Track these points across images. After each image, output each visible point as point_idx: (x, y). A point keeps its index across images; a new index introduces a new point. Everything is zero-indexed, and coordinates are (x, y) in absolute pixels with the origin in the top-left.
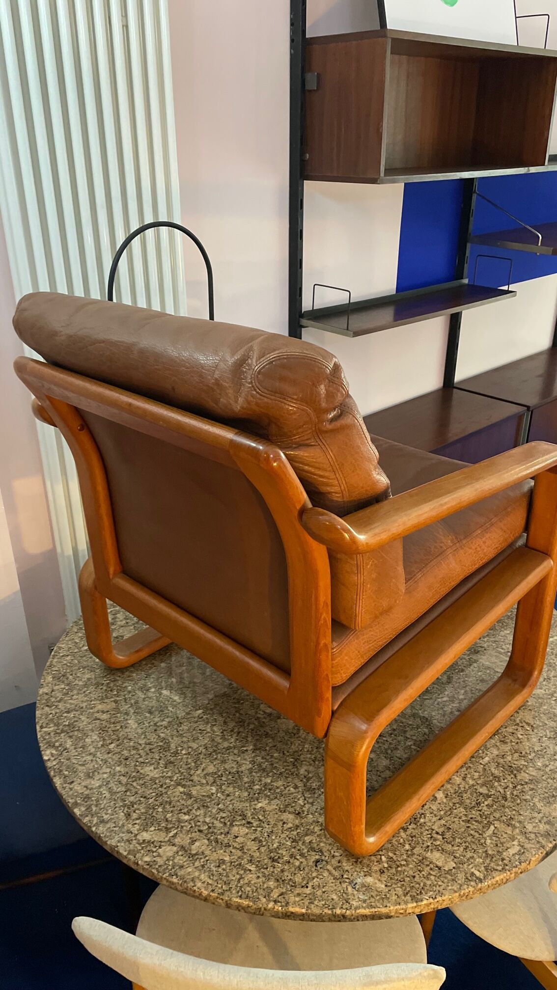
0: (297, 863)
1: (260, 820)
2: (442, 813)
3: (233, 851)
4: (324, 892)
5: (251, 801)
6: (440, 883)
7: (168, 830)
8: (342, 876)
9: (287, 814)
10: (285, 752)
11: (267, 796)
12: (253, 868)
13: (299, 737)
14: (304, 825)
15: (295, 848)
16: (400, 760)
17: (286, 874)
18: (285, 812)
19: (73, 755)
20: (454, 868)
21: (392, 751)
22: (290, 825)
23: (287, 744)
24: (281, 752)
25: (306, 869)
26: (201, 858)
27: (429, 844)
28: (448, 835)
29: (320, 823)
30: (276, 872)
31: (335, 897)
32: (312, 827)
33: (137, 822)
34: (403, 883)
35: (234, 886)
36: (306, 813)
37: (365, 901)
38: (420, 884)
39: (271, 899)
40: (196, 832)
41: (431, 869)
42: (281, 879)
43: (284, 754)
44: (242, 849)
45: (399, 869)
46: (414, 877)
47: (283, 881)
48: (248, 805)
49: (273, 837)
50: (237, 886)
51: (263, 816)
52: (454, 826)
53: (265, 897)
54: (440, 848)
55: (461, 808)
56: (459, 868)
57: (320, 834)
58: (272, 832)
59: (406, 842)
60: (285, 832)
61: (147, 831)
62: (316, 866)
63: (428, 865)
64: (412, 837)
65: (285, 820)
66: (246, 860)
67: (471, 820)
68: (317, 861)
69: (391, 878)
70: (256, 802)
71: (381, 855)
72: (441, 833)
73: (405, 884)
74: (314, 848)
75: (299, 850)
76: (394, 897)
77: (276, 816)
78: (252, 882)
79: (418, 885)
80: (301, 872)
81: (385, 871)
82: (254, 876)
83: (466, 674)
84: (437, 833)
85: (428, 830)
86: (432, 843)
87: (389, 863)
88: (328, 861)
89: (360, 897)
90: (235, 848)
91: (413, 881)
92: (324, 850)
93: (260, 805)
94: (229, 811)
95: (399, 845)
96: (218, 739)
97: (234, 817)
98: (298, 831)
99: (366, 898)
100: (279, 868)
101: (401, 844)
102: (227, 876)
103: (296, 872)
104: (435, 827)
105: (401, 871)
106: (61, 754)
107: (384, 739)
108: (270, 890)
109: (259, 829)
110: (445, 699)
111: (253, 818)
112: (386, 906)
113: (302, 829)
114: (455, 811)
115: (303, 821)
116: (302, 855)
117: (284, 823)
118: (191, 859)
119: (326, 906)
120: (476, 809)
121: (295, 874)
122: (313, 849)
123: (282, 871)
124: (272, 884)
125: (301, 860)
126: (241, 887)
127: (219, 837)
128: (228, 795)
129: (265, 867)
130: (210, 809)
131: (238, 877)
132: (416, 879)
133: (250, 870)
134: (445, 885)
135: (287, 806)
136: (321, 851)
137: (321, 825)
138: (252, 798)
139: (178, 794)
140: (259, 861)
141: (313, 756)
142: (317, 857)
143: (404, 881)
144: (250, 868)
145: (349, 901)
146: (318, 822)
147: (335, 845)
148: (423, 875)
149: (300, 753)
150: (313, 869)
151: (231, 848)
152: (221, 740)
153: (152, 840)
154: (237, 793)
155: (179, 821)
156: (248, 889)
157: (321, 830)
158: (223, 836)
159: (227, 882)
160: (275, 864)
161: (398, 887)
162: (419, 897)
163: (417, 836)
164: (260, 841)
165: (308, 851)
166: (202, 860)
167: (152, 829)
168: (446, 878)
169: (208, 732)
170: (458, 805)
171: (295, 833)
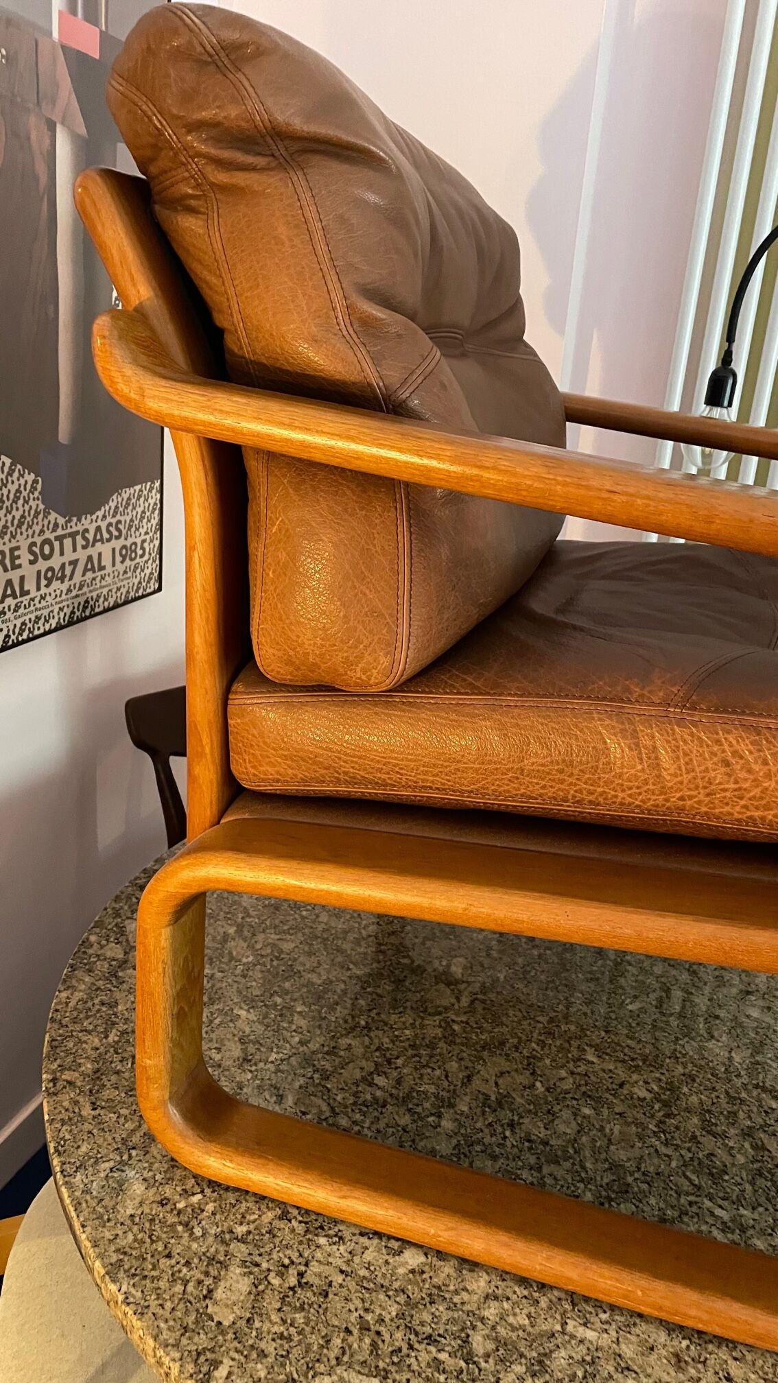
1: (211, 1022)
2: (363, 1272)
4: (90, 1132)
5: (245, 1001)
6: (168, 1305)
8: (134, 1148)
9: (240, 1047)
10: (375, 1011)
11: (266, 1015)
12: (111, 1038)
13: (423, 1018)
14: (227, 1073)
17: (114, 1078)
18: (242, 1043)
20: (219, 1323)
21: (482, 1152)
23: (395, 1008)
24: (373, 1006)
25: (133, 1099)
26: (111, 984)
27: (265, 1265)
28: (305, 1295)
29: (239, 1091)
30: (113, 1065)
31: (84, 1149)
34: (148, 1240)
35: (71, 1028)
36: (254, 1068)
37: (87, 1191)
38: (154, 1268)
39: (58, 1074)
41: (200, 1282)
42: (102, 1074)
43: (370, 1010)
45: (180, 1228)
46: (169, 1256)
47: (98, 1078)
48: (235, 1001)
50: (72, 1031)
51: (221, 1023)
52: (336, 1303)
53: (60, 1066)
54: (261, 1288)
55: (396, 1306)
56: (223, 1333)
59: (252, 1227)
63: (207, 1274)
64: (269, 1232)
65: (224, 1049)
66: (126, 1027)
67: (372, 1334)
69: (152, 1220)
71: (202, 1192)
72: (304, 1280)
73: (147, 1245)
76: (108, 1235)
77: (229, 1036)
78: (84, 1045)
79: (150, 1267)
80: (123, 1095)
81: (168, 1208)
82: (97, 1043)
84: (301, 1275)
85: (301, 1255)
86: (269, 1270)
87: (189, 1210)
89: (95, 1184)
91: (157, 1257)
93: (243, 1013)
94: (213, 986)
95: (239, 1217)
96: (351, 937)
97: (204, 994)
99: (94, 1193)
100: (123, 1066)
101: (243, 1217)
102: (87, 1017)
103: (120, 1088)
104: (315, 1267)
105: (176, 1231)
107: (508, 1133)
108: (75, 1067)
111: (212, 1013)
112: (83, 1226)
114: (382, 1297)
115: (233, 1070)
117: (216, 1049)
118: (106, 975)
119: (62, 1142)
120: (412, 1337)
121: (117, 1088)
123: (118, 1073)
124: (89, 1067)
126: (71, 1036)
128: (244, 976)
129: (119, 1051)
131: (91, 1027)
132: (163, 1261)
133: (106, 1037)
134: (168, 1315)
135: (256, 1043)
138: (253, 1001)
139: (220, 930)
140: (128, 1041)
141: (390, 1046)
143: (153, 1242)
144: (111, 1035)
145: (82, 1171)
148: (180, 1271)
149: (386, 1028)
152: (352, 939)
154: (254, 984)
156: (71, 1045)
159: (76, 1020)
161: (135, 1235)
162: (121, 1274)
163: (277, 1241)
168: (187, 1312)
170: (401, 1298)
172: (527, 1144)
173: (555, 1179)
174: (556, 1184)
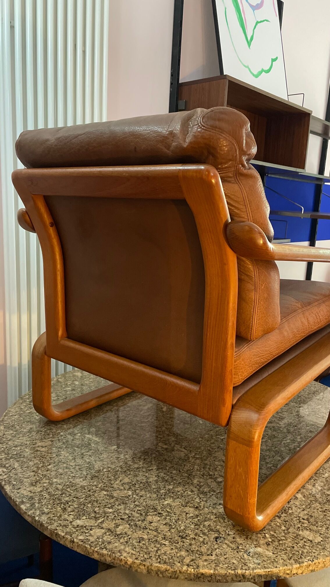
0: (201, 539)
1: (168, 512)
2: (304, 506)
3: (150, 532)
4: (226, 559)
5: (159, 500)
6: (314, 551)
7: (96, 518)
8: (238, 547)
9: (188, 507)
10: (181, 470)
11: (171, 497)
12: (167, 543)
13: (189, 462)
14: (202, 514)
15: (197, 529)
17: (193, 546)
18: (186, 506)
19: (20, 472)
20: (322, 541)
22: (191, 515)
23: (181, 466)
24: (178, 470)
25: (209, 543)
26: (125, 537)
27: (299, 526)
28: (312, 520)
30: (185, 545)
31: (235, 562)
32: (209, 516)
33: (72, 513)
34: (286, 551)
35: (153, 555)
36: (202, 507)
37: (259, 564)
38: (299, 552)
39: (185, 564)
40: (119, 520)
41: (305, 542)
42: (190, 550)
43: (180, 471)
44: (156, 530)
45: (281, 542)
46: (293, 547)
47: (192, 551)
48: (157, 502)
49: (180, 523)
50: (156, 555)
51: (170, 509)
52: (316, 515)
53: (179, 562)
54: (308, 529)
55: (317, 504)
56: (325, 541)
57: (216, 521)
58: (178, 519)
59: (282, 525)
60: (189, 519)
61: (80, 519)
62: (216, 541)
63: (301, 540)
64: (285, 522)
65: (187, 512)
66: (160, 537)
67: (326, 511)
68: (216, 538)
69: (276, 548)
70: (163, 501)
71: (265, 533)
72: (306, 519)
73: (287, 552)
74: (212, 529)
75: (201, 531)
76: (281, 561)
77: (180, 509)
78: (168, 552)
79: (297, 553)
80: (206, 545)
81: (270, 543)
82: (168, 548)
84: (303, 519)
85: (296, 517)
86: (301, 525)
87: (272, 538)
88: (225, 537)
89: (254, 561)
90: (150, 529)
91: (293, 550)
92: (220, 530)
93: (166, 502)
94: (143, 506)
95: (277, 527)
96: (130, 463)
97: (148, 510)
98: (198, 518)
99: (260, 562)
100: (187, 542)
101: (278, 526)
102: (147, 548)
103: (201, 545)
104: (301, 515)
105: (282, 544)
106: (10, 471)
108: (182, 558)
109: (168, 517)
110: (288, 441)
111: (163, 510)
112: (276, 567)
113: (201, 517)
114: (313, 505)
115: (201, 512)
116: (204, 534)
117: (187, 514)
118: (117, 537)
119: (230, 568)
120: (327, 504)
121: (201, 547)
122: (212, 530)
123: (190, 545)
124: (183, 553)
125: (204, 537)
126: (159, 556)
127: (137, 523)
128: (141, 496)
129: (176, 542)
130: (128, 505)
131: (156, 549)
132: (295, 549)
133: (165, 545)
134: (318, 552)
135: (187, 503)
136: (218, 531)
137: (216, 514)
138: (160, 498)
139: (102, 495)
140: (171, 539)
141: (202, 472)
142: (216, 535)
143: (286, 550)
144: (164, 543)
145: (247, 564)
146: (213, 513)
147: (229, 527)
148: (300, 546)
149: (192, 471)
150: (214, 543)
151: (148, 529)
152: (133, 463)
153: (85, 525)
154: (148, 495)
155: (105, 513)
156: (165, 557)
157: (216, 518)
158: (141, 522)
159: (147, 552)
160: (184, 540)
161: (283, 554)
162: (300, 560)
163: (289, 521)
164: (170, 525)
165: (208, 531)
166: (126, 538)
167: (84, 518)
168: (318, 547)
169: (122, 459)
170: (314, 502)
171: (196, 520)
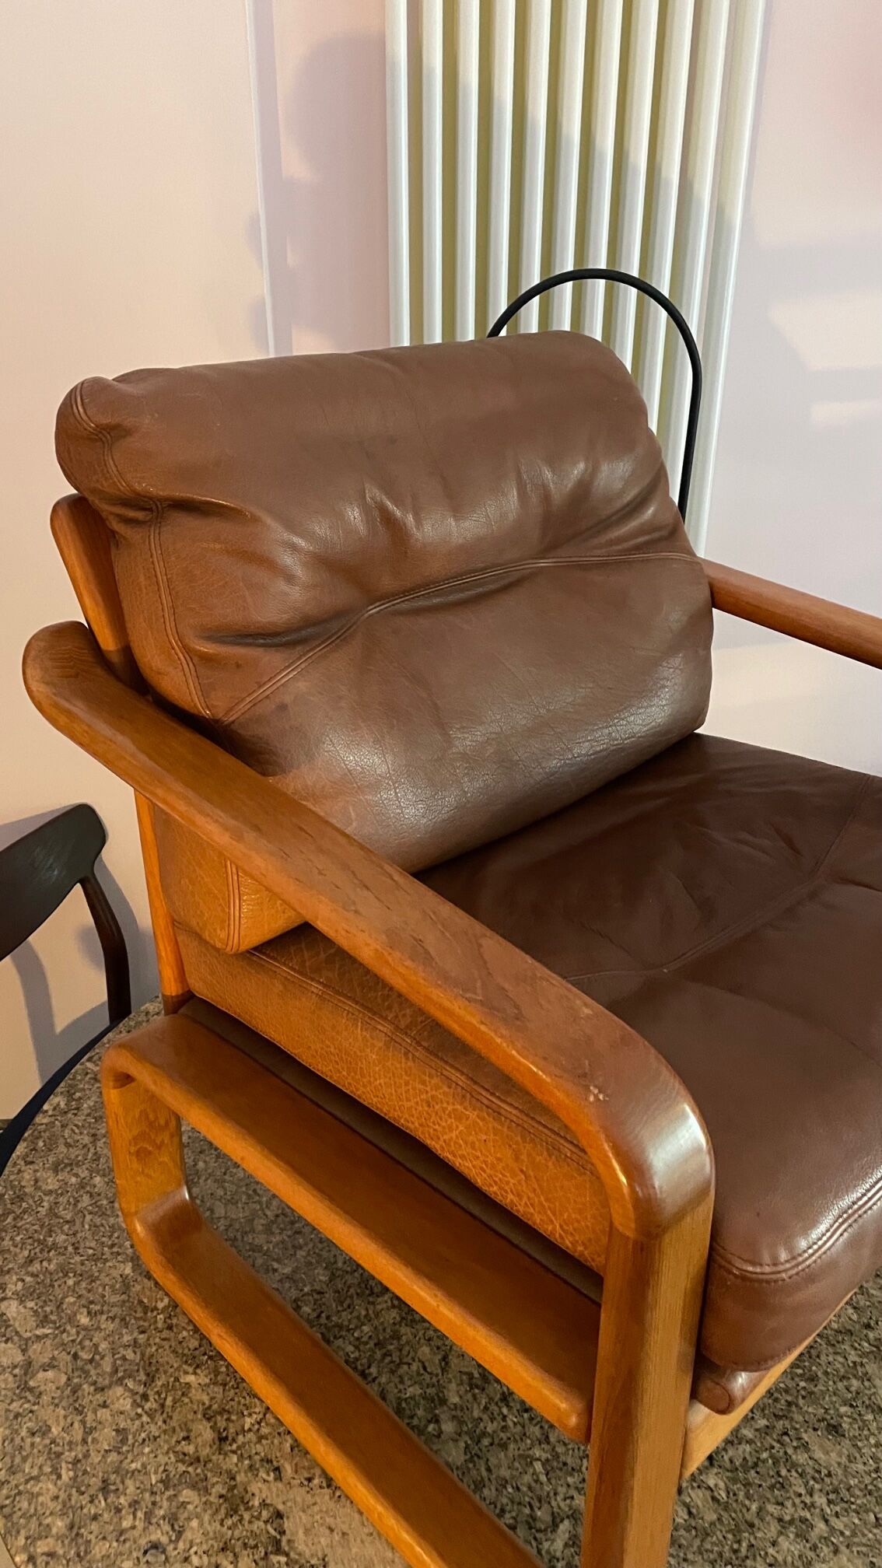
0: (126, 1524)
1: (163, 1406)
3: (76, 1425)
5: (186, 1362)
7: (44, 1321)
9: (209, 1425)
10: (323, 1315)
11: (217, 1373)
12: (66, 1475)
13: (373, 1303)
14: (210, 1465)
15: (153, 1493)
16: (484, 1473)
17: (94, 1526)
18: (209, 1419)
19: (76, 1122)
21: (491, 1444)
22: (191, 1449)
23: (342, 1303)
24: (319, 1311)
25: (128, 1545)
26: (29, 1401)
29: (233, 1483)
30: (85, 1511)
32: (215, 1480)
33: (28, 1279)
35: (14, 1483)
36: (234, 1446)
39: (32, 1549)
40: (69, 1353)
42: (79, 1528)
43: (319, 1317)
44: (87, 1432)
47: (77, 1534)
48: (175, 1365)
49: (147, 1450)
50: (17, 1486)
51: (175, 1402)
53: (27, 1538)
57: (211, 1503)
58: (155, 1438)
60: (171, 1455)
61: (22, 1302)
62: (145, 1552)
65: (192, 1435)
66: (73, 1454)
68: (155, 1546)
70: (191, 1370)
74: (176, 1519)
75: (154, 1503)
77: (190, 1416)
78: (41, 1499)
80: (115, 1544)
82: (53, 1490)
83: (811, 1393)
88: (171, 1560)
90: (83, 1422)
92: (188, 1535)
93: (191, 1378)
94: (143, 1355)
97: (138, 1371)
98: (190, 1469)
100: (97, 1507)
102: (24, 1459)
103: (109, 1536)
106: (66, 1113)
107: (505, 1411)
108: (45, 1532)
109: (145, 1418)
111: (158, 1393)
113: (199, 1471)
115: (214, 1458)
116: (148, 1516)
117: (185, 1439)
118: (17, 1391)
121: (104, 1538)
122: (172, 1519)
123: (95, 1518)
124: (59, 1525)
125: (137, 1523)
126: (20, 1493)
127: (85, 1386)
128: (170, 1328)
129: (83, 1489)
130: (124, 1331)
131: (35, 1472)
133: (59, 1477)
135: (222, 1411)
136: (180, 1534)
137: (232, 1488)
138: (194, 1357)
139: (115, 1273)
140: (85, 1472)
141: (357, 1354)
142: (164, 1540)
144: (63, 1472)
146: (233, 1478)
147: (210, 1542)
149: (344, 1333)
150: (135, 1554)
151: (80, 1418)
152: (260, 1228)
153: (11, 1322)
154: (185, 1333)
155: (71, 1319)
156: (25, 1505)
157: (221, 1497)
158: (92, 1388)
159: (13, 1469)
160: (101, 1497)
164: (124, 1441)
165: (164, 1518)
166: (26, 1406)
167: (31, 1304)
169: (260, 1202)
171: (182, 1468)
172: (526, 1415)
173: (565, 1444)
174: (568, 1450)
